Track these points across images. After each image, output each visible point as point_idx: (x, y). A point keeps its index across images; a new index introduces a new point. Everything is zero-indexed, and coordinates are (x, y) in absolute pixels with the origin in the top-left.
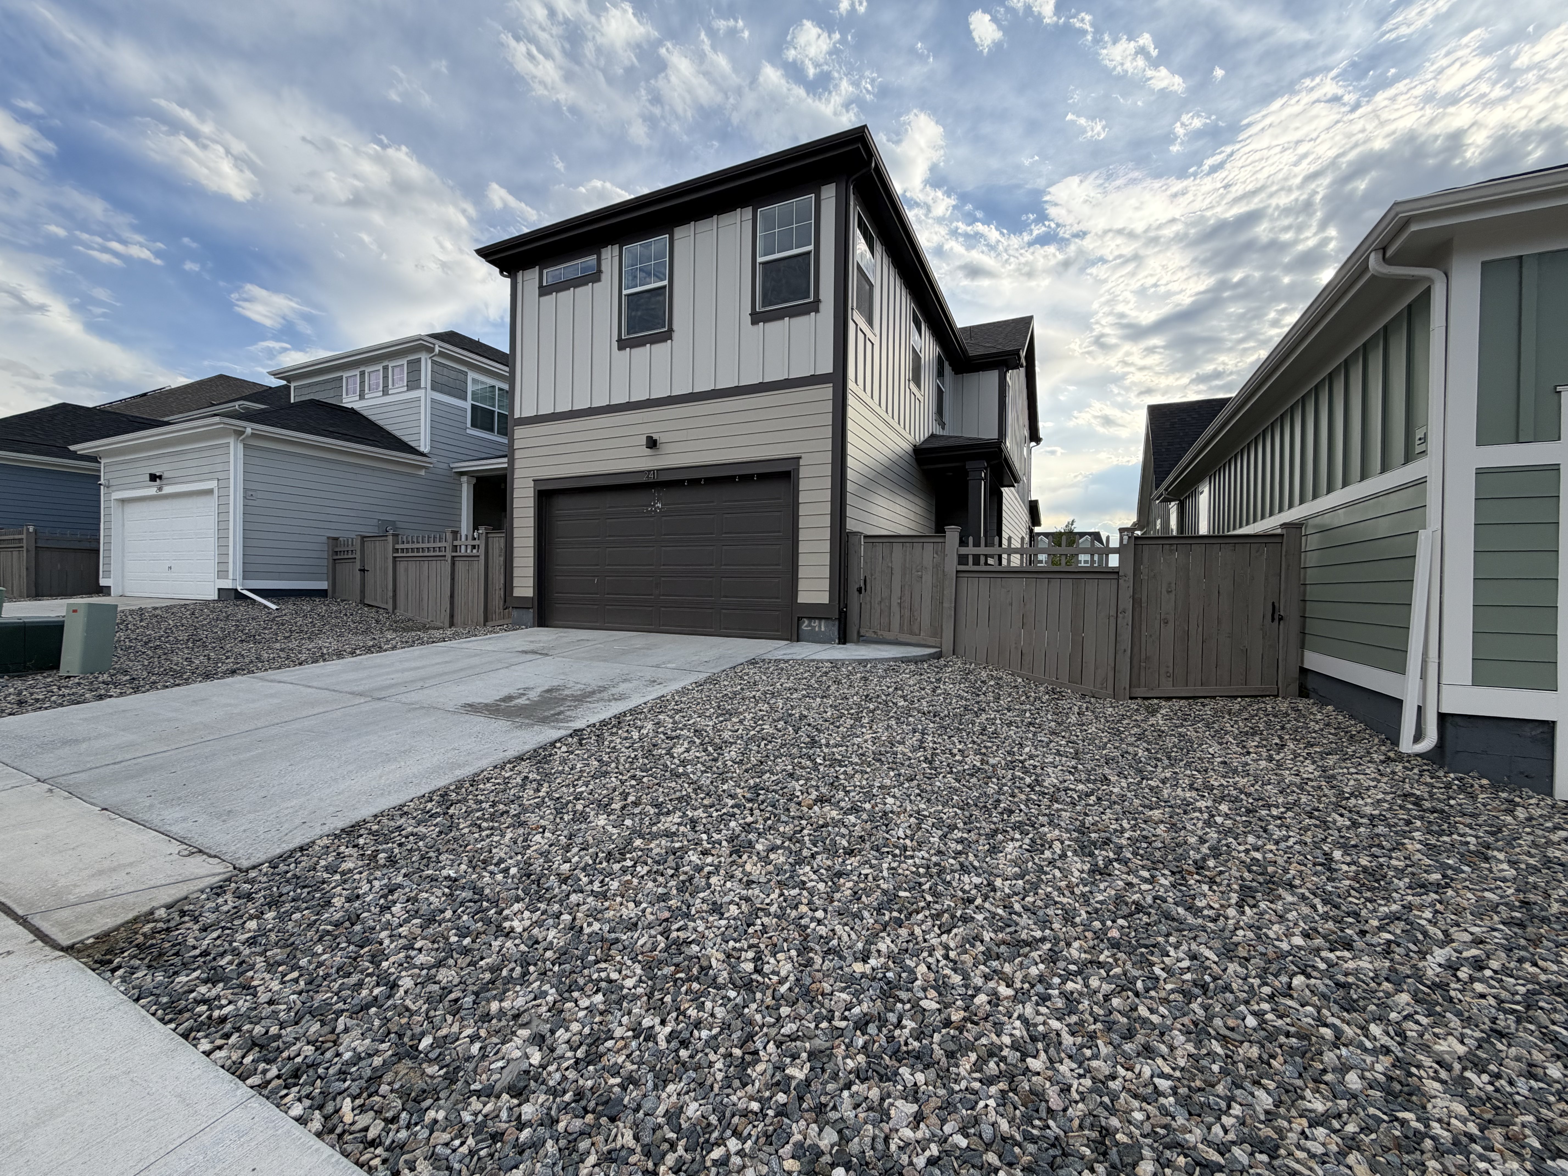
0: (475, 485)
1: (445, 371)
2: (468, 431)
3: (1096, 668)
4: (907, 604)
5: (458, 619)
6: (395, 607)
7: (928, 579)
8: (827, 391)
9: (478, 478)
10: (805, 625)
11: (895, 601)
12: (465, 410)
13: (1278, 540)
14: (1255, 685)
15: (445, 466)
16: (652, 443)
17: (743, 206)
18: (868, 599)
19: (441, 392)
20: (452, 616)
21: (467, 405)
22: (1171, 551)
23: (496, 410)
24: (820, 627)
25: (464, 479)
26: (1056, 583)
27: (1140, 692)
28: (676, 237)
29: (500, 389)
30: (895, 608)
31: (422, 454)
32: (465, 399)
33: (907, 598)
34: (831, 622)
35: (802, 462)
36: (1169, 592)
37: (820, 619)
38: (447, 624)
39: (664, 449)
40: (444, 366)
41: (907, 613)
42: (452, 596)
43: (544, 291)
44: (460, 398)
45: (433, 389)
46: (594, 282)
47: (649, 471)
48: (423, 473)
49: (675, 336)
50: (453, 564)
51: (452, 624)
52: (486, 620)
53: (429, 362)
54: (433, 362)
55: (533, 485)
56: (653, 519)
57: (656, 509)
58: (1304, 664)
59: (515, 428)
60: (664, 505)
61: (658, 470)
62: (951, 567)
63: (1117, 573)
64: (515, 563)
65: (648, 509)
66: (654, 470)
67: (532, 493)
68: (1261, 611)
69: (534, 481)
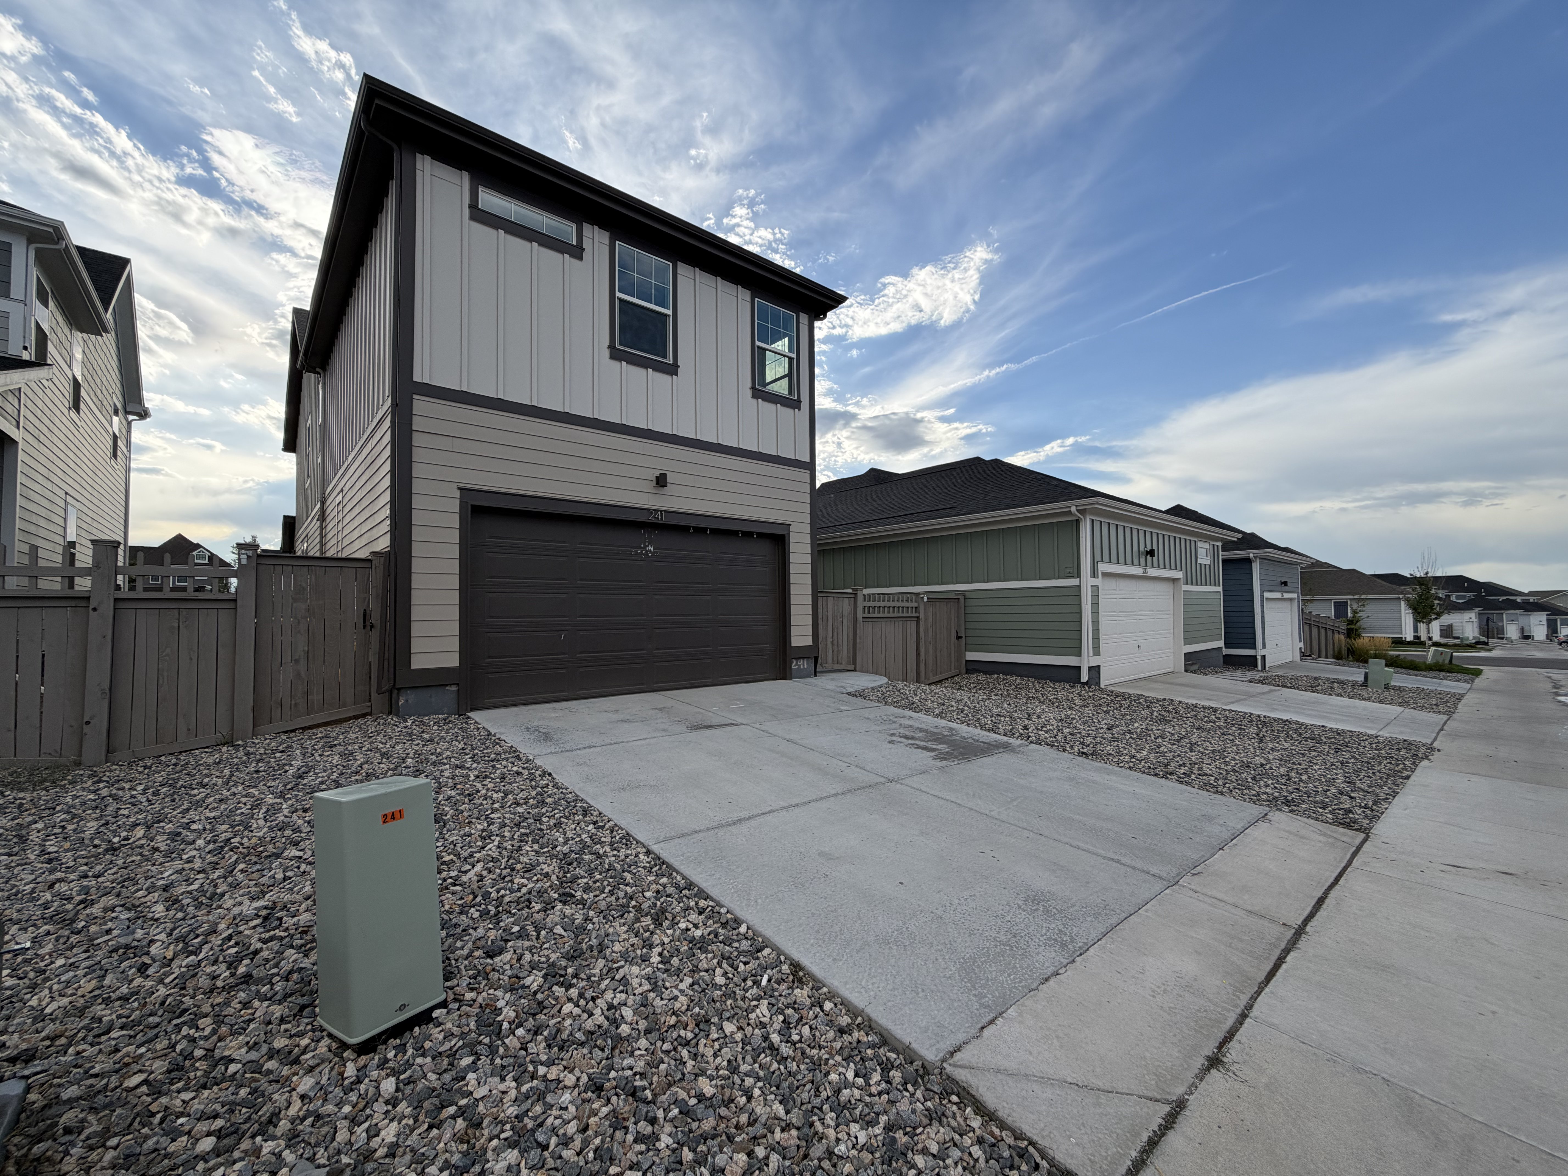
3: (911, 670)
4: (835, 642)
5: (132, 732)
7: (846, 623)
8: (806, 476)
10: (793, 665)
11: (829, 640)
13: (957, 600)
14: (953, 671)
16: (661, 481)
18: (822, 640)
20: (108, 733)
22: (931, 605)
24: (804, 665)
26: (897, 624)
30: (830, 645)
33: (835, 637)
34: (810, 660)
35: (791, 529)
36: (931, 627)
37: (803, 658)
38: (95, 750)
39: (669, 489)
41: (836, 648)
42: (111, 688)
43: (476, 216)
47: (657, 511)
49: (680, 372)
51: (107, 752)
52: (254, 725)
55: (457, 494)
56: (642, 563)
57: (647, 552)
58: (968, 658)
59: (415, 396)
60: (659, 549)
61: (665, 511)
62: (860, 614)
63: (918, 617)
64: (416, 614)
65: (636, 552)
66: (661, 511)
67: (455, 506)
68: (954, 635)
69: (460, 489)
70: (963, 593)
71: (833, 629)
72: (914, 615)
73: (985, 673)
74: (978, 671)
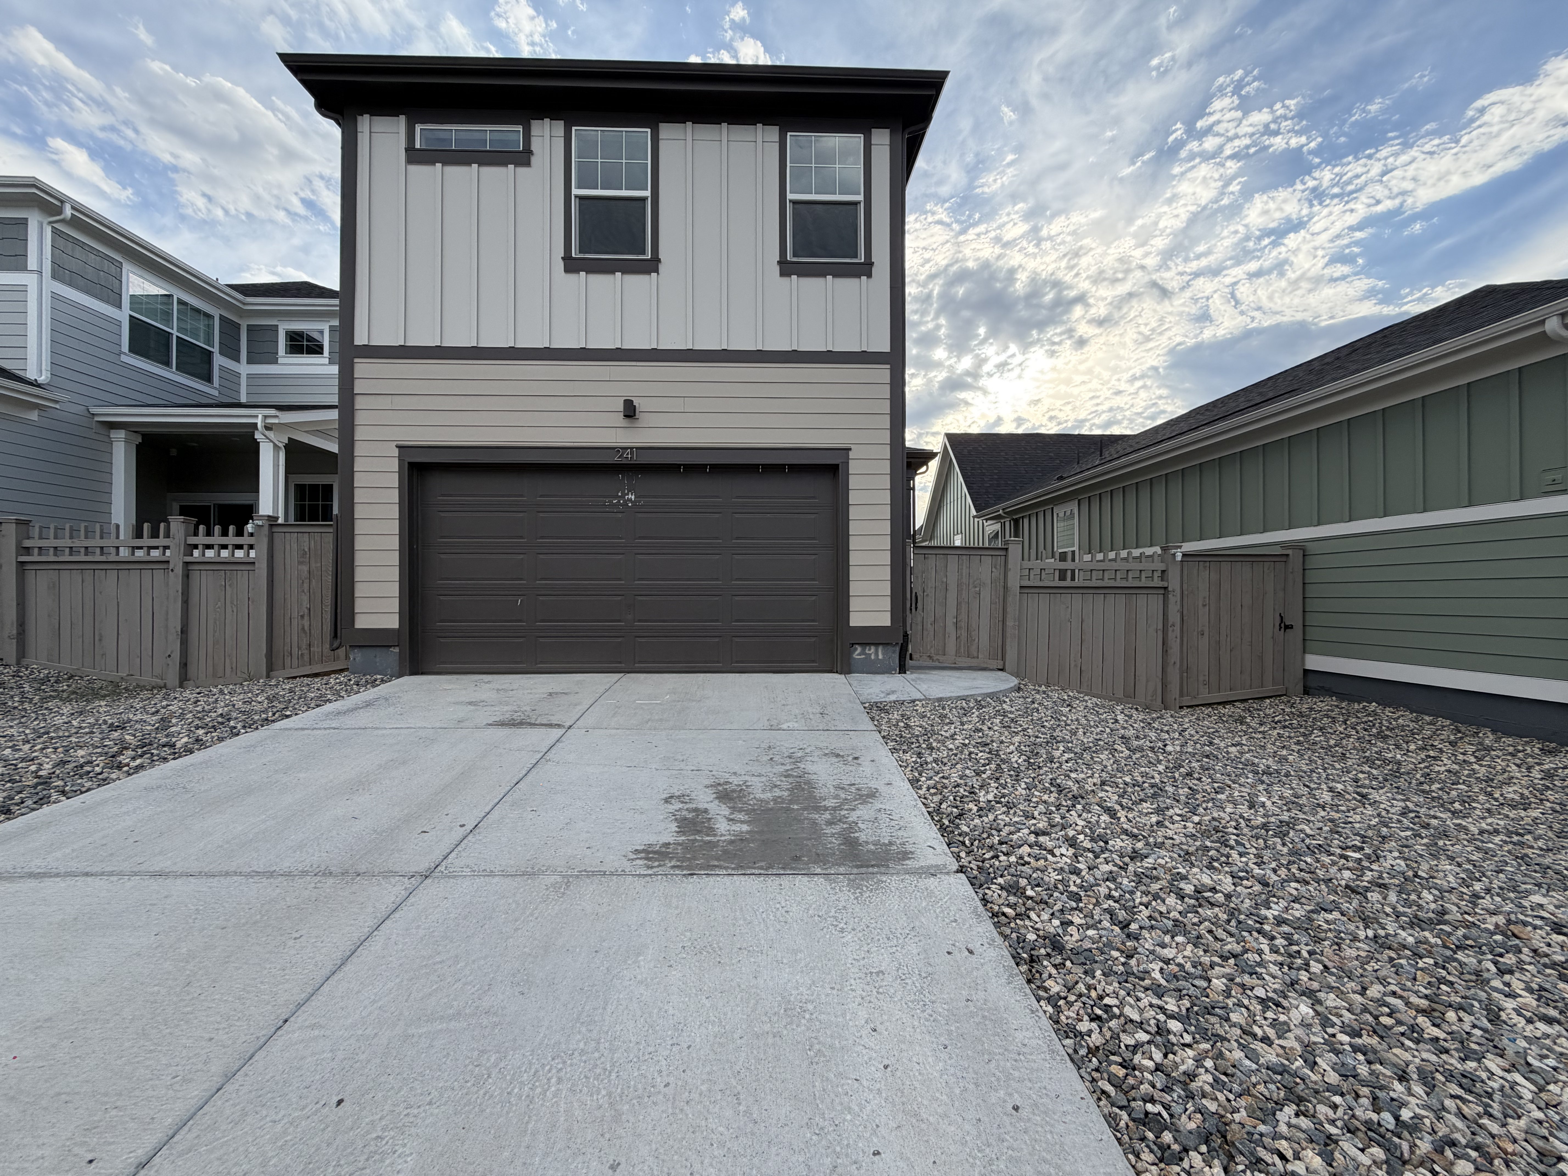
0: (139, 447)
1: (78, 250)
2: (124, 358)
3: (1147, 681)
4: (963, 624)
5: (199, 666)
6: (22, 653)
7: (986, 595)
8: (883, 373)
9: (144, 436)
10: (857, 653)
11: (950, 621)
12: (119, 324)
13: (1284, 559)
14: (1269, 688)
15: (79, 409)
16: (630, 411)
17: (767, 122)
18: (919, 619)
19: (71, 284)
20: (184, 665)
21: (123, 315)
22: (1205, 567)
23: (175, 332)
24: (877, 654)
25: (119, 435)
26: (1111, 599)
27: (1187, 701)
28: (662, 135)
29: (181, 302)
30: (950, 628)
31: (34, 384)
32: (120, 307)
33: (963, 616)
34: (890, 648)
35: (852, 455)
36: (1204, 606)
37: (877, 645)
38: (172, 677)
39: (644, 419)
40: (76, 241)
41: (964, 634)
42: (184, 631)
43: (414, 156)
44: (107, 301)
45: (54, 276)
46: (518, 164)
47: (626, 448)
48: (34, 416)
49: (662, 268)
50: (187, 576)
51: (184, 679)
52: (270, 669)
53: (48, 231)
54: (55, 231)
55: (396, 452)
56: (620, 515)
57: (625, 501)
58: (1309, 666)
59: (356, 360)
60: (640, 497)
61: (637, 448)
62: (1014, 582)
63: (1165, 588)
64: (360, 574)
65: (611, 502)
66: (631, 448)
67: (395, 465)
68: (1271, 621)
69: (399, 447)
70: (1302, 548)
71: (959, 604)
72: (1157, 582)
73: (1342, 697)
74: (1328, 692)
